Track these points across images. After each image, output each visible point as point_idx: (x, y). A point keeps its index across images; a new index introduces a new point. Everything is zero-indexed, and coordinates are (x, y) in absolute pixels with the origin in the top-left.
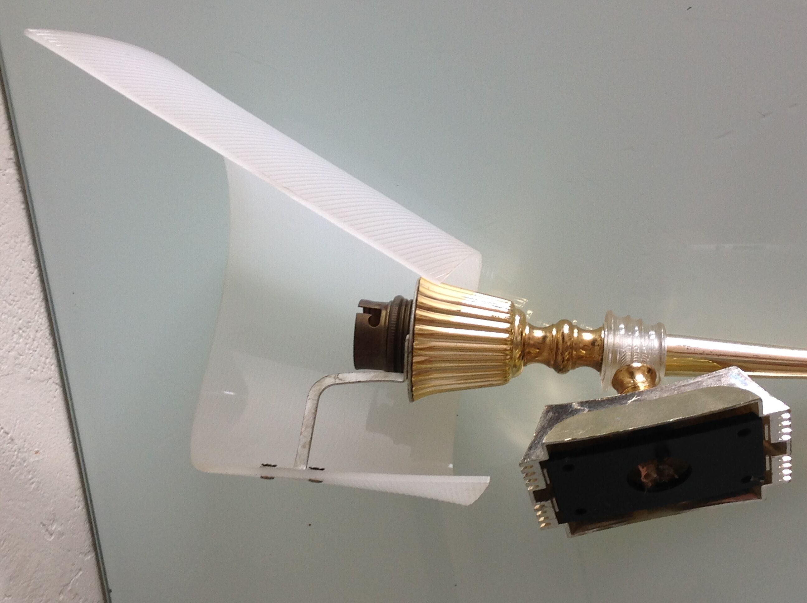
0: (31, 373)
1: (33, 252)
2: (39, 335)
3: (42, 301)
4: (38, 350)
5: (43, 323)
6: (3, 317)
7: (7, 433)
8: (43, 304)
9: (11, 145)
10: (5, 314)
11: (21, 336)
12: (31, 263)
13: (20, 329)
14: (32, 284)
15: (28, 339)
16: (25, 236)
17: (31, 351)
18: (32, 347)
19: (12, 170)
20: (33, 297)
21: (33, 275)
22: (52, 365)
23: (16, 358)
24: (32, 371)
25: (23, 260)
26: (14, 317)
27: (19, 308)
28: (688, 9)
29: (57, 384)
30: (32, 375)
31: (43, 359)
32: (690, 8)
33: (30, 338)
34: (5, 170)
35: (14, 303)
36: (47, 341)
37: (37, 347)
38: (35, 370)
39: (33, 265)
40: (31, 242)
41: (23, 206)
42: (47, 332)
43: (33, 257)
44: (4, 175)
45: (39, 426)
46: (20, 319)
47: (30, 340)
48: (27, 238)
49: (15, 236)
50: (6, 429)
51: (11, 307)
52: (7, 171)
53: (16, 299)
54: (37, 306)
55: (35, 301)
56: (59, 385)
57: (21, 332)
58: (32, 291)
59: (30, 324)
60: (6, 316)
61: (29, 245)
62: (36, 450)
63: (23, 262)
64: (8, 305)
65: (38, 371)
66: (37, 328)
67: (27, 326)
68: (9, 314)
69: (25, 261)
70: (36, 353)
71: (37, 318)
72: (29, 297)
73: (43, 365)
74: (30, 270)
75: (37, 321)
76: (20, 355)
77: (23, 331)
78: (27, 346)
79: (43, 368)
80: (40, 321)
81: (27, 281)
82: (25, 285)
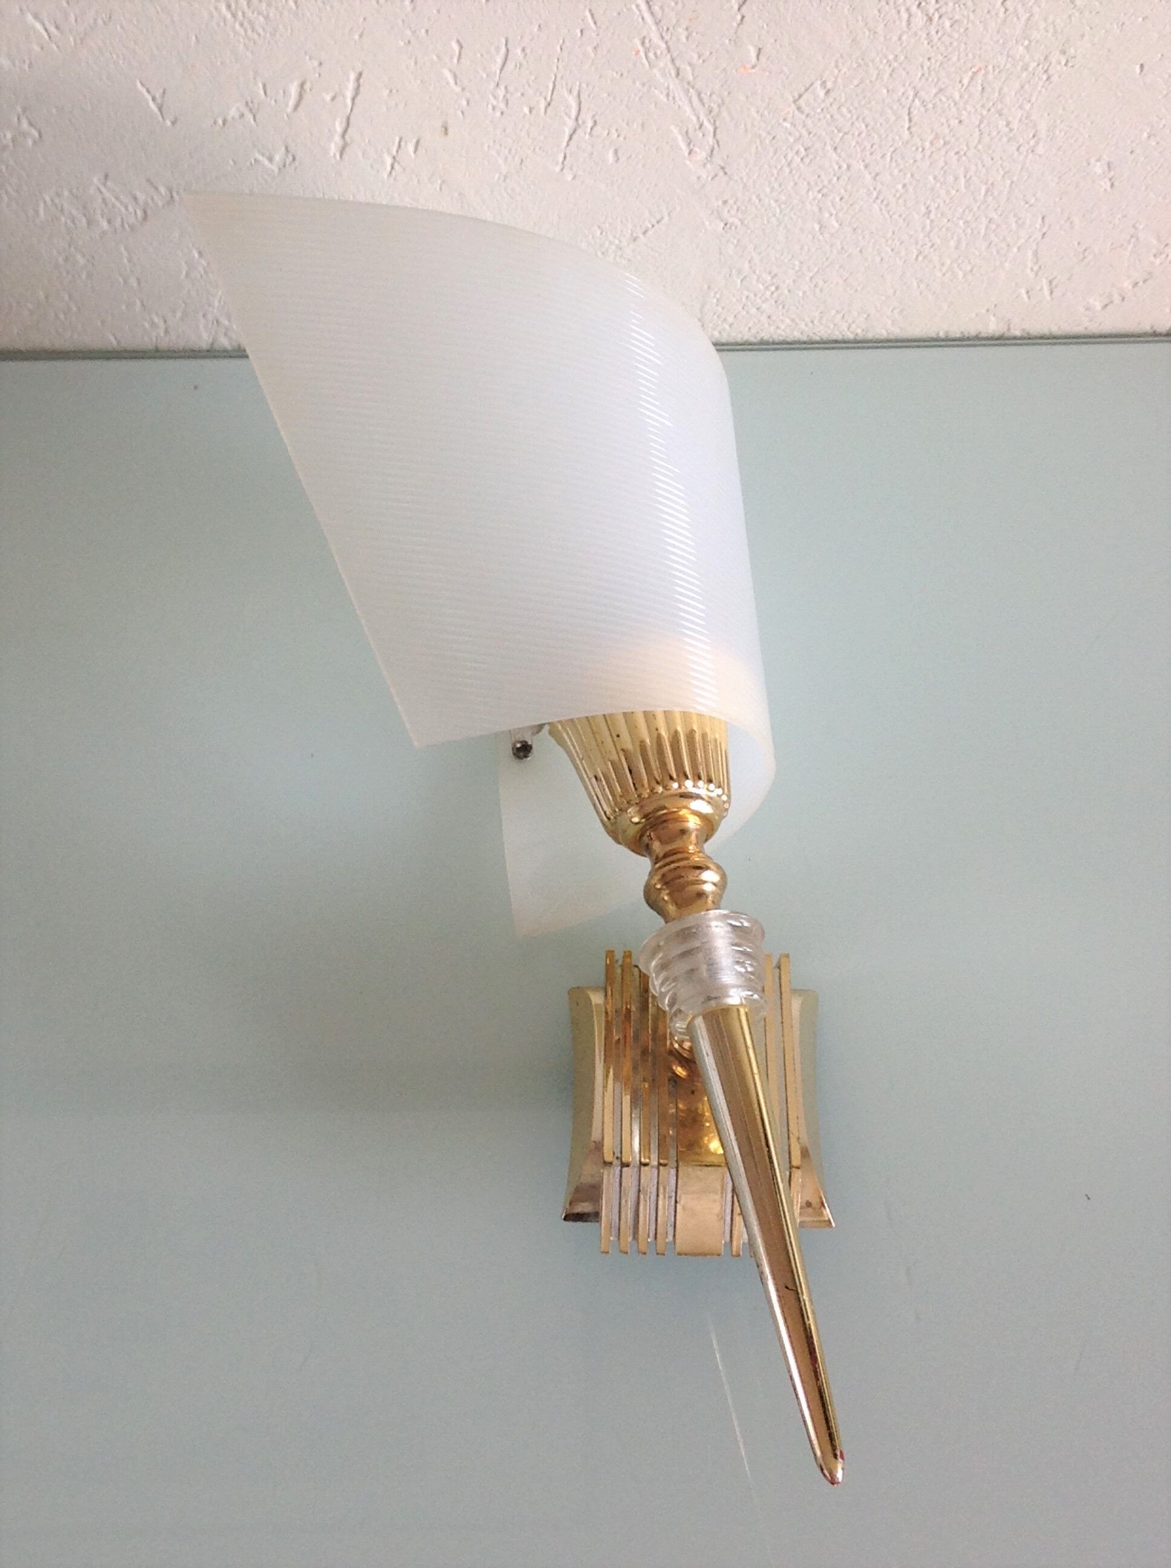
0: (716, 293)
1: (877, 336)
2: (764, 318)
3: (808, 336)
4: (744, 313)
5: (779, 331)
6: (797, 263)
7: (645, 233)
8: (805, 338)
9: (1028, 333)
10: (800, 267)
11: (767, 288)
12: (863, 330)
13: (777, 288)
14: (835, 325)
15: (761, 298)
16: (901, 329)
17: (744, 299)
18: (749, 304)
19: (993, 327)
20: (815, 322)
21: (846, 329)
22: (720, 333)
23: (739, 272)
24: (718, 296)
25: (868, 316)
26: (794, 281)
27: (804, 293)
28: (1087, 1195)
30: (712, 294)
31: (731, 319)
32: (1089, 1198)
33: (763, 302)
34: (994, 315)
35: (812, 286)
36: (753, 331)
37: (748, 312)
38: (718, 300)
39: (859, 331)
40: (892, 337)
41: (942, 335)
42: (765, 335)
43: (870, 335)
44: (988, 310)
46: (789, 291)
47: (759, 301)
48: (897, 332)
49: (902, 311)
50: (650, 233)
51: (808, 279)
52: (993, 319)
53: (818, 290)
54: (803, 326)
55: (810, 325)
57: (773, 288)
58: (824, 321)
59: (781, 307)
60: (797, 268)
61: (888, 334)
63: (865, 316)
64: (811, 274)
65: (717, 305)
66: (774, 318)
67: (779, 302)
68: (800, 273)
69: (866, 319)
70: (741, 308)
71: (788, 321)
72: (817, 314)
73: (724, 317)
74: (854, 326)
75: (782, 321)
76: (742, 281)
77: (773, 293)
78: (752, 296)
79: (718, 316)
80: (783, 327)
81: (840, 316)
82: (834, 312)
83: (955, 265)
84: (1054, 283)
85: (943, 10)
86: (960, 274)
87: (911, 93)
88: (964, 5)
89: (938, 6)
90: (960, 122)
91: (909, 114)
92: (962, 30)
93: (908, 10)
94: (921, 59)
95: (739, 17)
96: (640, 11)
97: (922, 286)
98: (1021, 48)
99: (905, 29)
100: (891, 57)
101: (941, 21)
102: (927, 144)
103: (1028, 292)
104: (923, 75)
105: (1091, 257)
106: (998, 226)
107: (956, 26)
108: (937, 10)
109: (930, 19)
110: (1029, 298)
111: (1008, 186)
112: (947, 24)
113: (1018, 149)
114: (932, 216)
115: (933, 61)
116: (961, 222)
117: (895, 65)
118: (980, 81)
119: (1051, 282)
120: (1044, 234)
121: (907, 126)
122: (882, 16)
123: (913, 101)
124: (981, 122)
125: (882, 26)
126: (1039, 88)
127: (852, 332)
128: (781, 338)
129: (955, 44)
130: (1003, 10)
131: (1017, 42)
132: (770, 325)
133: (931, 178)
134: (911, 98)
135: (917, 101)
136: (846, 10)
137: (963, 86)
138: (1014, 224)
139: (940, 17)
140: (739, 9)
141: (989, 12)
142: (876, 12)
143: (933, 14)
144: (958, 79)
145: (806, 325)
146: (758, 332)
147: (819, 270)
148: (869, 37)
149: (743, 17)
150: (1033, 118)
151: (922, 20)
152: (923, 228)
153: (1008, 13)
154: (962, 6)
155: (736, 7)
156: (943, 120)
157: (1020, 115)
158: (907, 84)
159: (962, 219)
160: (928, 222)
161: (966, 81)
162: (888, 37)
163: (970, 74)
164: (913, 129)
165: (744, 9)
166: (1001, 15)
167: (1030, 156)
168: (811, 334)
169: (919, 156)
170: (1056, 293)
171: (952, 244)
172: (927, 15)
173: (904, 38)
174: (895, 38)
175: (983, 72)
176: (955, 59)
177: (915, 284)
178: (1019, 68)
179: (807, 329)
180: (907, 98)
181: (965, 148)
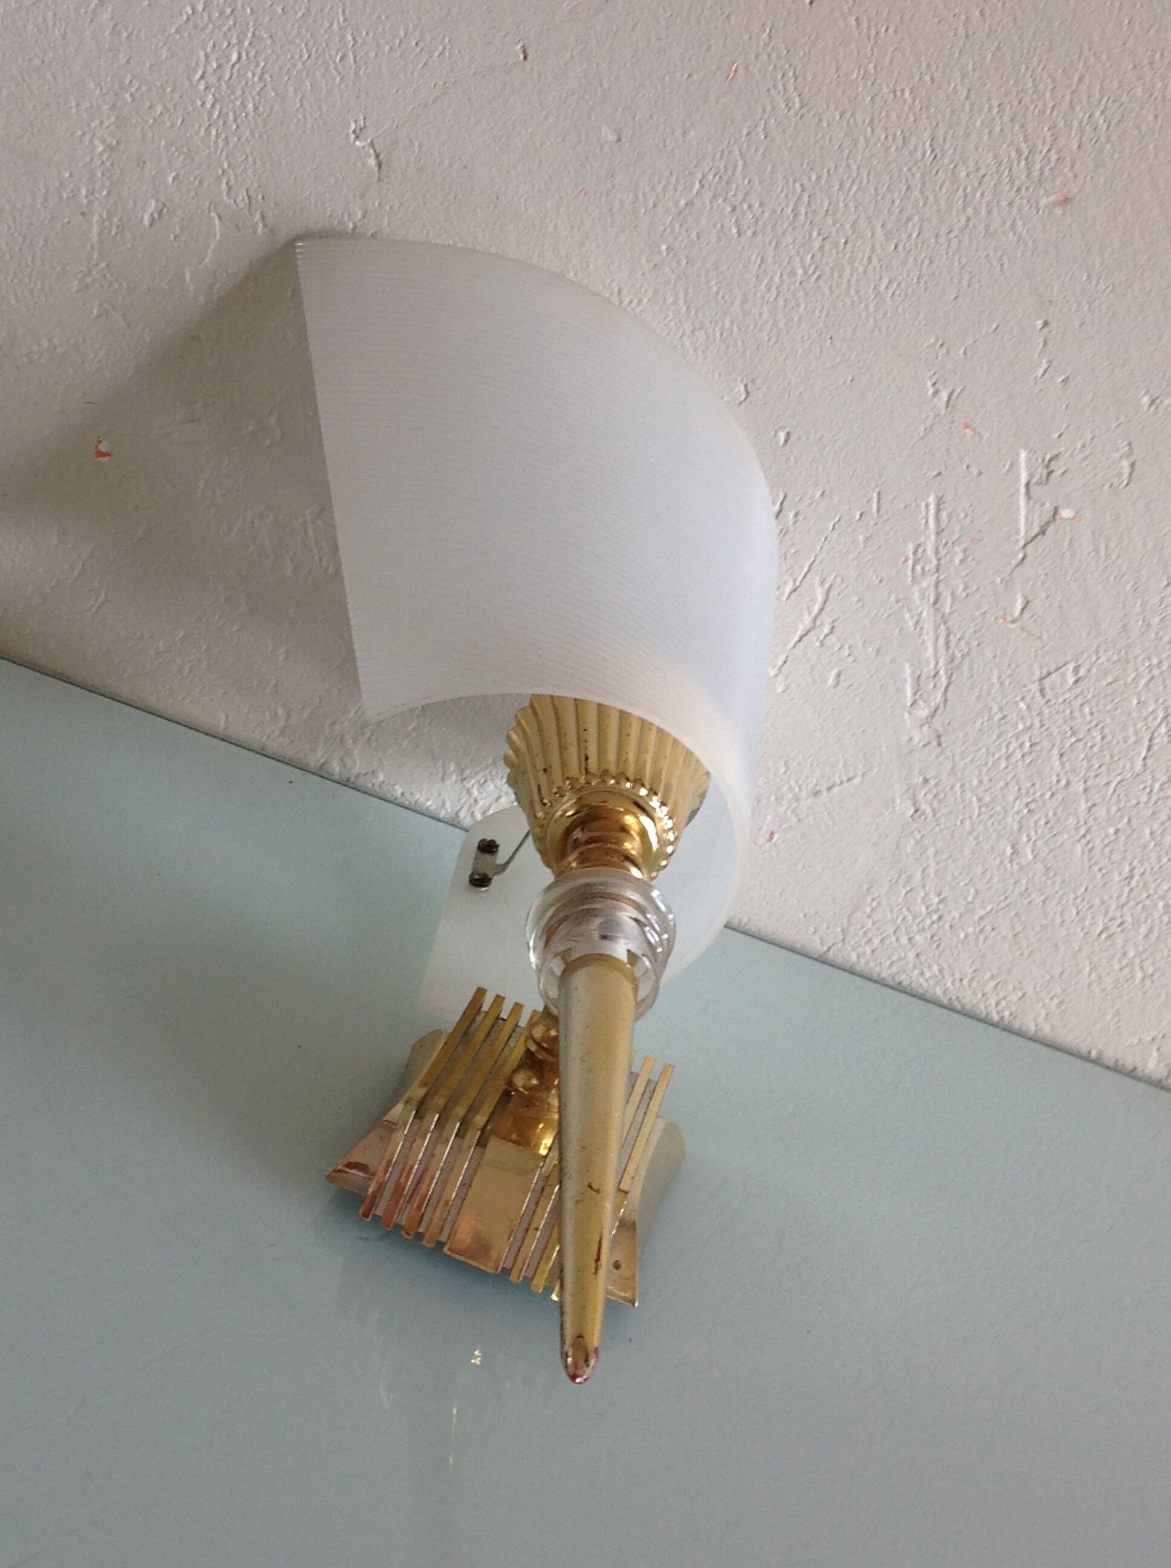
0: (873, 900)
2: (911, 955)
4: (893, 939)
5: (921, 980)
6: (972, 891)
7: (829, 789)
10: (974, 898)
11: (929, 914)
12: (1011, 1014)
13: (940, 918)
14: (984, 994)
15: (918, 925)
17: (899, 921)
18: (903, 928)
19: (1153, 1064)
20: (965, 982)
23: (909, 878)
24: (874, 904)
25: (1024, 995)
26: (961, 916)
27: (966, 936)
29: (829, 949)
30: (869, 899)
31: (876, 942)
33: (919, 931)
34: (1158, 1050)
35: (978, 929)
36: (895, 969)
37: (897, 939)
38: (872, 910)
44: (1153, 1039)
45: (800, 866)
46: (951, 926)
47: (915, 928)
49: (1061, 1003)
50: (835, 790)
51: (976, 917)
52: (1155, 1054)
53: (981, 937)
54: (950, 981)
55: (958, 984)
56: (825, 953)
57: (935, 917)
58: (974, 984)
59: (935, 945)
60: (970, 899)
62: (776, 836)
63: (1020, 994)
64: (983, 912)
65: (869, 917)
66: (923, 958)
67: (936, 938)
68: (971, 906)
69: (1020, 999)
70: (892, 931)
71: (935, 969)
72: (970, 971)
73: (870, 935)
74: (1003, 1003)
75: (930, 966)
76: (907, 893)
77: (933, 923)
78: (910, 918)
79: (865, 933)
80: (928, 975)
81: (993, 983)
82: (988, 975)
83: (1137, 961)
86: (1139, 976)
87: (1161, 714)
91: (1150, 740)
95: (1021, 556)
96: (927, 513)
97: (1093, 976)
100: (1155, 661)
102: (1157, 786)
114: (1134, 883)
116: (1161, 904)
117: (1156, 672)
121: (1143, 755)
123: (1160, 724)
125: (1157, 619)
127: (998, 1013)
128: (921, 991)
132: (915, 967)
133: (1147, 831)
134: (1159, 720)
135: (1164, 725)
140: (1024, 546)
145: (953, 983)
146: (898, 973)
147: (992, 910)
149: (1024, 557)
152: (1119, 896)
155: (1022, 543)
158: (1161, 701)
159: (1164, 899)
160: (1127, 889)
164: (1149, 761)
165: (1029, 548)
168: (954, 998)
169: (1144, 799)
171: (1143, 930)
177: (1087, 969)
179: (952, 988)
180: (1156, 718)
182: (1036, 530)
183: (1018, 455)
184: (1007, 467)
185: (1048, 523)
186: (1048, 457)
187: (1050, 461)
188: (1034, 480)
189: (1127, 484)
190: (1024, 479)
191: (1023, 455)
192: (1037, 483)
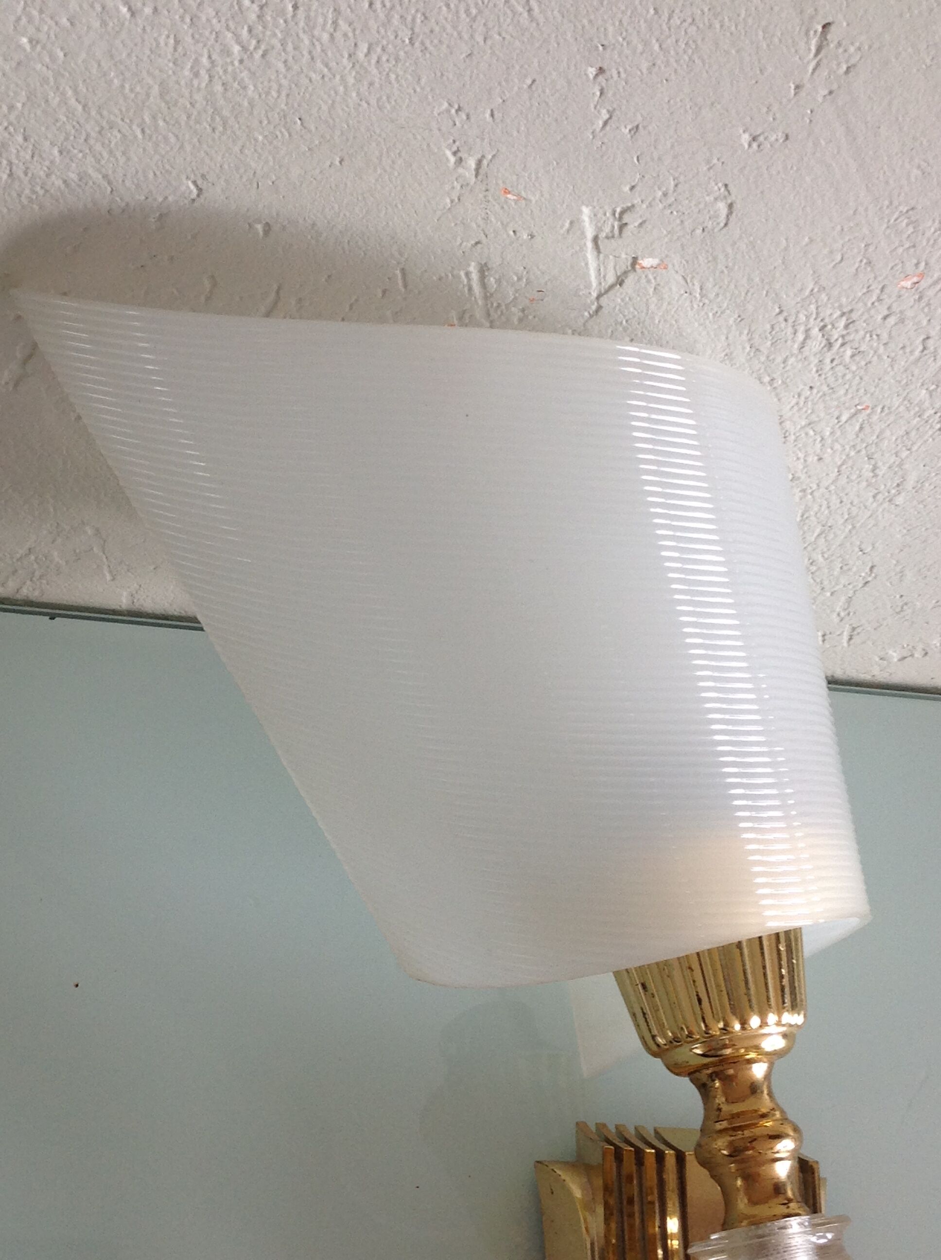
84: (859, 630)
85: (851, 337)
88: (878, 335)
89: (845, 332)
90: (820, 459)
92: (863, 363)
93: (807, 331)
94: (801, 387)
95: (594, 307)
96: (469, 280)
98: (924, 391)
99: (796, 352)
101: (842, 350)
103: (824, 636)
104: (797, 404)
105: (910, 611)
106: (819, 569)
107: (857, 358)
108: (843, 336)
109: (830, 345)
110: (824, 641)
111: (847, 530)
112: (849, 353)
113: (874, 497)
115: (815, 391)
118: (861, 420)
119: (854, 629)
120: (867, 583)
122: (774, 332)
124: (843, 464)
125: (769, 343)
126: (926, 438)
129: (849, 376)
130: (921, 348)
131: (923, 385)
136: (731, 321)
137: (839, 422)
138: (838, 569)
139: (843, 345)
140: (598, 297)
141: (903, 348)
142: (768, 327)
143: (837, 340)
144: (836, 414)
148: (748, 354)
149: (599, 308)
150: (906, 466)
151: (820, 344)
153: (926, 352)
154: (875, 337)
155: (595, 295)
156: (801, 455)
157: (892, 461)
161: (844, 418)
162: (771, 358)
163: (853, 411)
165: (604, 301)
166: (917, 353)
167: (886, 505)
170: (857, 640)
172: (827, 340)
173: (792, 360)
174: (779, 359)
175: (868, 411)
176: (842, 392)
178: (912, 413)
181: (814, 487)
182: (611, 279)
183: (581, 212)
184: (567, 225)
185: (626, 273)
186: (618, 210)
187: (622, 213)
188: (603, 235)
189: (726, 225)
190: (590, 233)
191: (586, 211)
192: (607, 237)
